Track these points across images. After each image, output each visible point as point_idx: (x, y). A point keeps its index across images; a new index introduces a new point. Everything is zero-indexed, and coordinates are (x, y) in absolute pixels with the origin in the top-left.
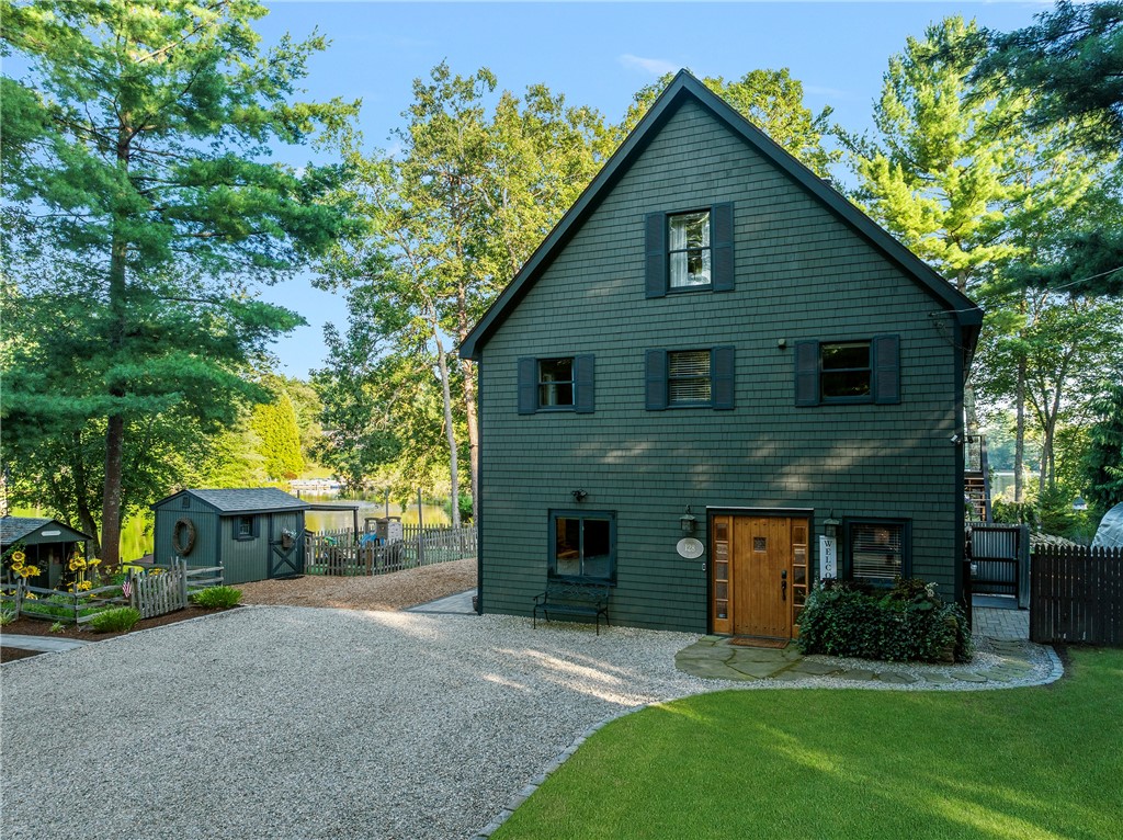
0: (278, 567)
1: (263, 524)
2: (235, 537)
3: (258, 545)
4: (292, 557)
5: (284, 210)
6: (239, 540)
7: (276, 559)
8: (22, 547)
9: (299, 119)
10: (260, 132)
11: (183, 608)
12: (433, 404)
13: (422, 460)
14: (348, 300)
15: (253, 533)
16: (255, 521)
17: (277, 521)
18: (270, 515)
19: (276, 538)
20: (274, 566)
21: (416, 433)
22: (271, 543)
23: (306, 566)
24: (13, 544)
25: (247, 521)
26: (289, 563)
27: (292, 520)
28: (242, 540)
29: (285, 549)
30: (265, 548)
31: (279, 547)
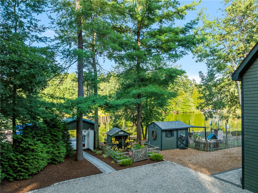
0: (180, 145)
1: (175, 133)
2: (166, 136)
3: (174, 139)
4: (184, 142)
5: (177, 39)
6: (168, 137)
7: (179, 143)
8: (114, 136)
9: (182, 11)
10: (172, 19)
11: (146, 159)
12: (236, 91)
13: (233, 108)
14: (206, 64)
15: (172, 135)
16: (172, 132)
17: (179, 132)
18: (177, 130)
19: (179, 137)
20: (179, 145)
21: (231, 100)
22: (177, 138)
23: (189, 145)
24: (112, 136)
25: (170, 132)
26: (184, 144)
27: (184, 131)
28: (169, 137)
29: (182, 140)
30: (176, 139)
31: (180, 139)
